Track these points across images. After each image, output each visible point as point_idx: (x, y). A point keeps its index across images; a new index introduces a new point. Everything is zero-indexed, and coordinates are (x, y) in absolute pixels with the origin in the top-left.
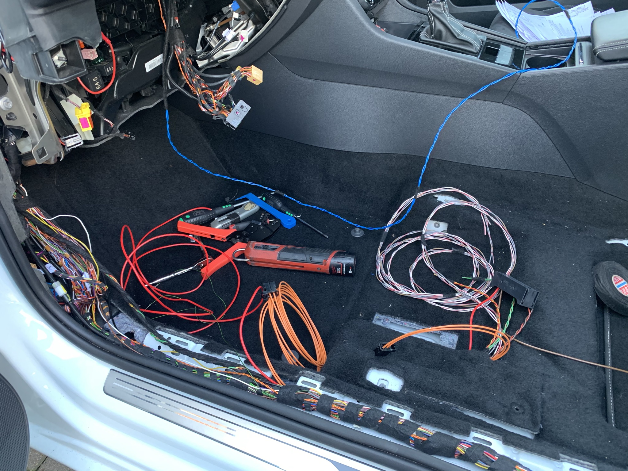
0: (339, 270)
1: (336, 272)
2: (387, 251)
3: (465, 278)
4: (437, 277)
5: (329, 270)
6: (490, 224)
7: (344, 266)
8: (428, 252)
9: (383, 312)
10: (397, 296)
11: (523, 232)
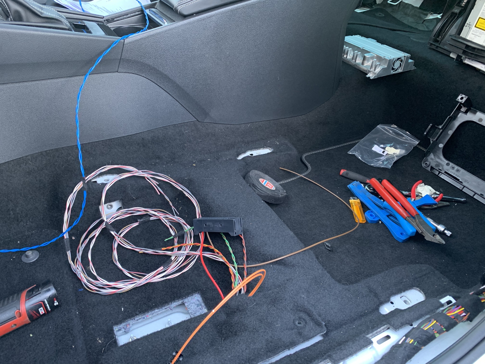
0: (42, 311)
1: (38, 315)
2: (79, 256)
3: (166, 240)
4: (144, 253)
5: (28, 319)
6: (158, 183)
7: (46, 303)
8: (120, 235)
9: (120, 321)
10: (121, 296)
11: (186, 177)
